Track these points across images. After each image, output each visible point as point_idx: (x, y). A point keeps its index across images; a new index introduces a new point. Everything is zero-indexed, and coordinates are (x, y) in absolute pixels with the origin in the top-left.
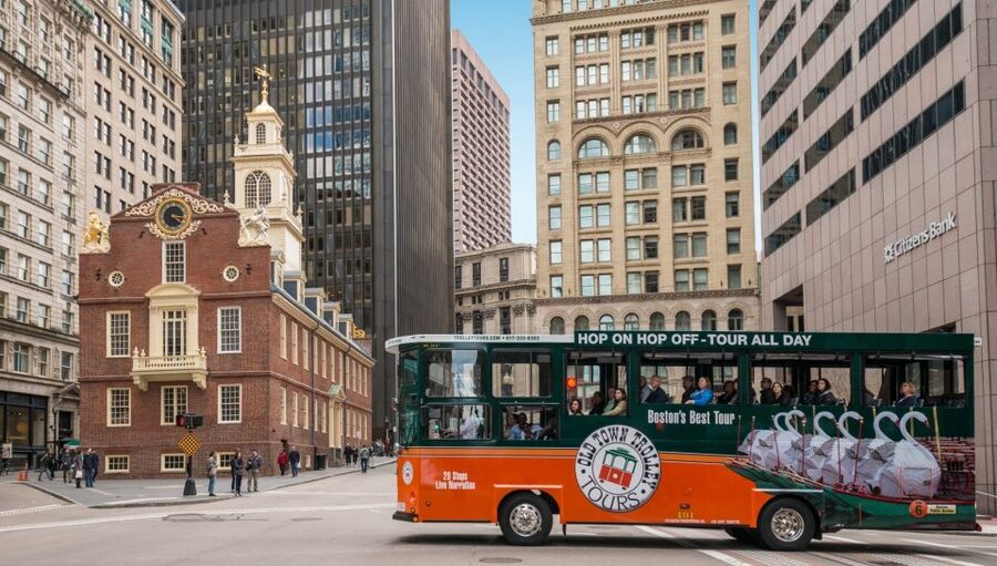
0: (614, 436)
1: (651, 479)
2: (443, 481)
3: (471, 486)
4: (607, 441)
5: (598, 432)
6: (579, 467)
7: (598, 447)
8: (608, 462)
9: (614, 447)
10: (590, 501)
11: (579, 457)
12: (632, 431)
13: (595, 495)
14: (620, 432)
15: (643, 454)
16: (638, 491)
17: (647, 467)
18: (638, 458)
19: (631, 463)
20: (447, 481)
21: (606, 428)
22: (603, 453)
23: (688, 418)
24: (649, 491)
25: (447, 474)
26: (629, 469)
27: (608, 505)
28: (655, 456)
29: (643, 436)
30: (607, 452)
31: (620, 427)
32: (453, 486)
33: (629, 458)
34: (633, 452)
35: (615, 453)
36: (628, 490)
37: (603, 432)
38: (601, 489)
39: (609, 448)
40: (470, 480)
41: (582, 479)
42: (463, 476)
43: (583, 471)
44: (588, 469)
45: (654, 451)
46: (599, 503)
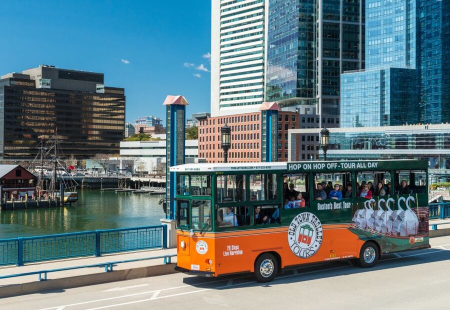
0: (304, 218)
1: (319, 239)
2: (227, 251)
3: (241, 252)
4: (301, 221)
5: (297, 217)
6: (289, 236)
7: (297, 225)
8: (302, 233)
9: (304, 224)
10: (294, 254)
11: (289, 231)
12: (311, 215)
13: (296, 251)
14: (306, 216)
15: (316, 226)
16: (314, 246)
17: (317, 233)
18: (314, 229)
19: (311, 232)
20: (229, 251)
21: (300, 215)
22: (299, 227)
23: (333, 206)
24: (318, 245)
25: (229, 247)
26: (310, 235)
27: (302, 255)
28: (320, 227)
29: (316, 217)
30: (301, 227)
31: (306, 213)
32: (232, 253)
33: (310, 229)
34: (312, 226)
35: (304, 227)
36: (310, 246)
37: (299, 216)
38: (298, 247)
39: (301, 225)
40: (240, 249)
41: (291, 243)
42: (237, 247)
43: (291, 238)
44: (293, 237)
45: (320, 225)
46: (298, 255)
